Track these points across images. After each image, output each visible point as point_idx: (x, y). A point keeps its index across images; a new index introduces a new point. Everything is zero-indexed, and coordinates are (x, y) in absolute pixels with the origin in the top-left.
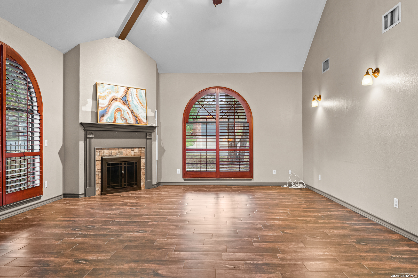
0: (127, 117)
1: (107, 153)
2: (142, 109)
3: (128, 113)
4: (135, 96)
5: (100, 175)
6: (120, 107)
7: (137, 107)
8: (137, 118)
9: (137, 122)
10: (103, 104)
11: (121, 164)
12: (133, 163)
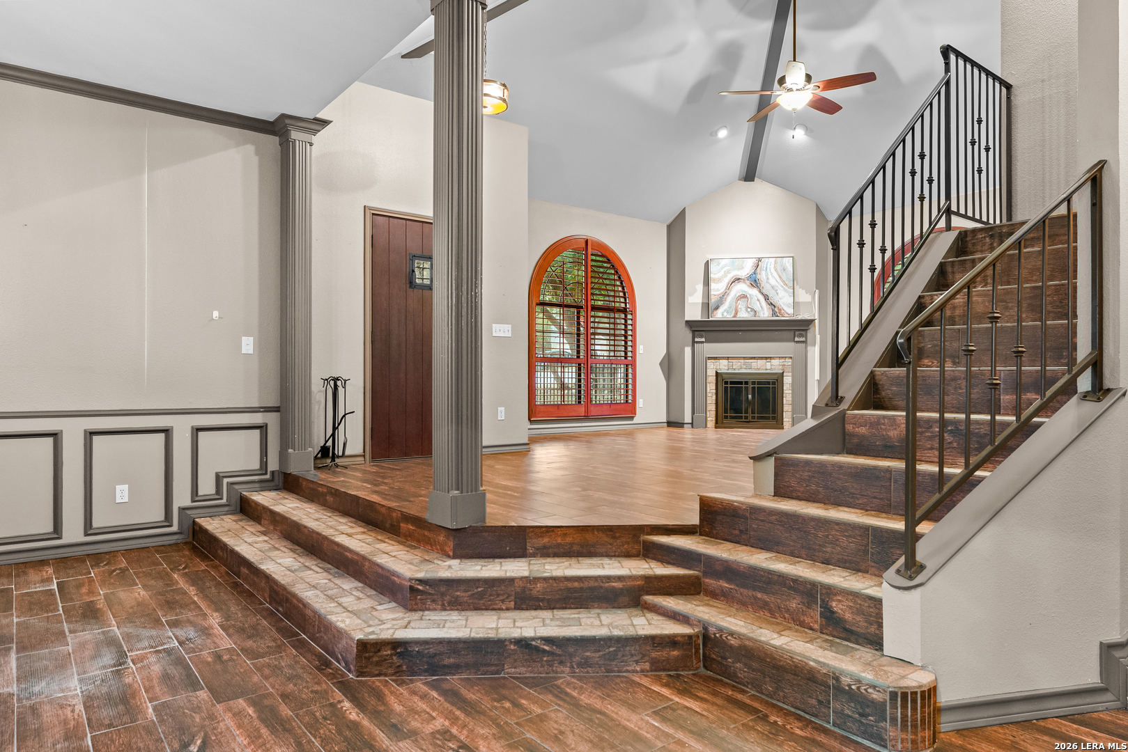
0: (757, 307)
1: (725, 366)
2: (785, 290)
3: (758, 300)
4: (773, 270)
5: (714, 397)
6: (745, 292)
7: (776, 288)
8: (775, 307)
9: (774, 314)
10: (718, 290)
11: (746, 383)
12: (769, 383)
